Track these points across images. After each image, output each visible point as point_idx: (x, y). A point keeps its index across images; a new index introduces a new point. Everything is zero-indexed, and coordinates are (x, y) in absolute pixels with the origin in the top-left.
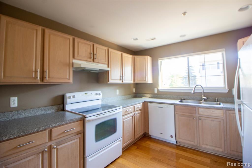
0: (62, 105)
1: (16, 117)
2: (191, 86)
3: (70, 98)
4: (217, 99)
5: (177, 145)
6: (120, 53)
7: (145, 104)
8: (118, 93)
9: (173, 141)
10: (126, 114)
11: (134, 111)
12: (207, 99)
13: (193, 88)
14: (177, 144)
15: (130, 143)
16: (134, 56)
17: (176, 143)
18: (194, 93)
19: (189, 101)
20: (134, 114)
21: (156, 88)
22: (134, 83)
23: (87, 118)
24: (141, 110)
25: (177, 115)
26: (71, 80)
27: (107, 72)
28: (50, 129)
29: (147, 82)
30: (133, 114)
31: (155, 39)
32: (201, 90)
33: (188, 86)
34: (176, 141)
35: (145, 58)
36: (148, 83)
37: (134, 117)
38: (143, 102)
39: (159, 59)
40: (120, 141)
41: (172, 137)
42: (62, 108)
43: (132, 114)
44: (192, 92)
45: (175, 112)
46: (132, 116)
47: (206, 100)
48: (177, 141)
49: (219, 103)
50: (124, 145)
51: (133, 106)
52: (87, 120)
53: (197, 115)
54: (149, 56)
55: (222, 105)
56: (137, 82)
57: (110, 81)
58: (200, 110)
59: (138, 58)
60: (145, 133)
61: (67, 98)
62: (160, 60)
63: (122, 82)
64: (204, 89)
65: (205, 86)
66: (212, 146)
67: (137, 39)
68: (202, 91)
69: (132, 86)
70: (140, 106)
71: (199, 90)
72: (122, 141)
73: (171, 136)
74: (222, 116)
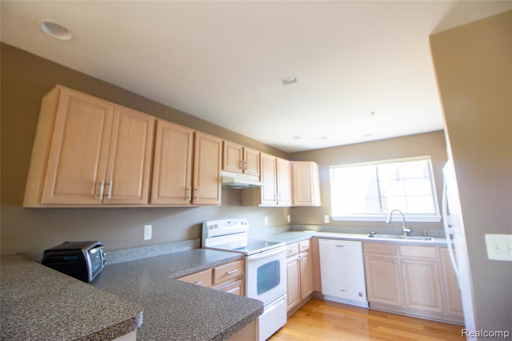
0: (199, 239)
1: (150, 255)
2: (384, 212)
3: (211, 227)
4: (427, 233)
5: (370, 310)
6: (274, 158)
7: (314, 241)
8: (266, 223)
9: (363, 302)
10: (290, 255)
11: (299, 252)
12: (411, 232)
13: (388, 214)
14: (370, 308)
15: (294, 307)
16: (291, 162)
17: (367, 307)
18: (390, 223)
19: (384, 236)
20: (300, 257)
21: (327, 214)
22: (293, 206)
23: (249, 257)
24: (307, 251)
25: (367, 259)
26: (220, 202)
27: (258, 189)
28: (212, 268)
29: (313, 205)
30: (298, 256)
31: (326, 138)
32: (400, 218)
33: (379, 212)
34: (367, 303)
35: (309, 166)
36: (314, 207)
37: (299, 261)
38: (310, 238)
39: (330, 167)
40: (284, 299)
41: (361, 295)
42: (199, 245)
43: (296, 257)
44: (387, 222)
45: (365, 254)
46: (297, 260)
47: (409, 234)
48: (369, 303)
49: (429, 238)
50: (289, 306)
51: (298, 243)
52: (250, 260)
53: (398, 257)
54: (315, 161)
55: (433, 240)
56: (298, 203)
57: (262, 202)
58: (402, 248)
59: (298, 165)
60: (314, 292)
61: (209, 228)
62: (332, 168)
63: (277, 204)
64: (405, 216)
65: (406, 212)
66: (425, 305)
67: (298, 138)
68: (402, 220)
69: (286, 212)
70: (306, 244)
71: (397, 218)
72: (286, 298)
73: (360, 293)
74: (435, 257)
